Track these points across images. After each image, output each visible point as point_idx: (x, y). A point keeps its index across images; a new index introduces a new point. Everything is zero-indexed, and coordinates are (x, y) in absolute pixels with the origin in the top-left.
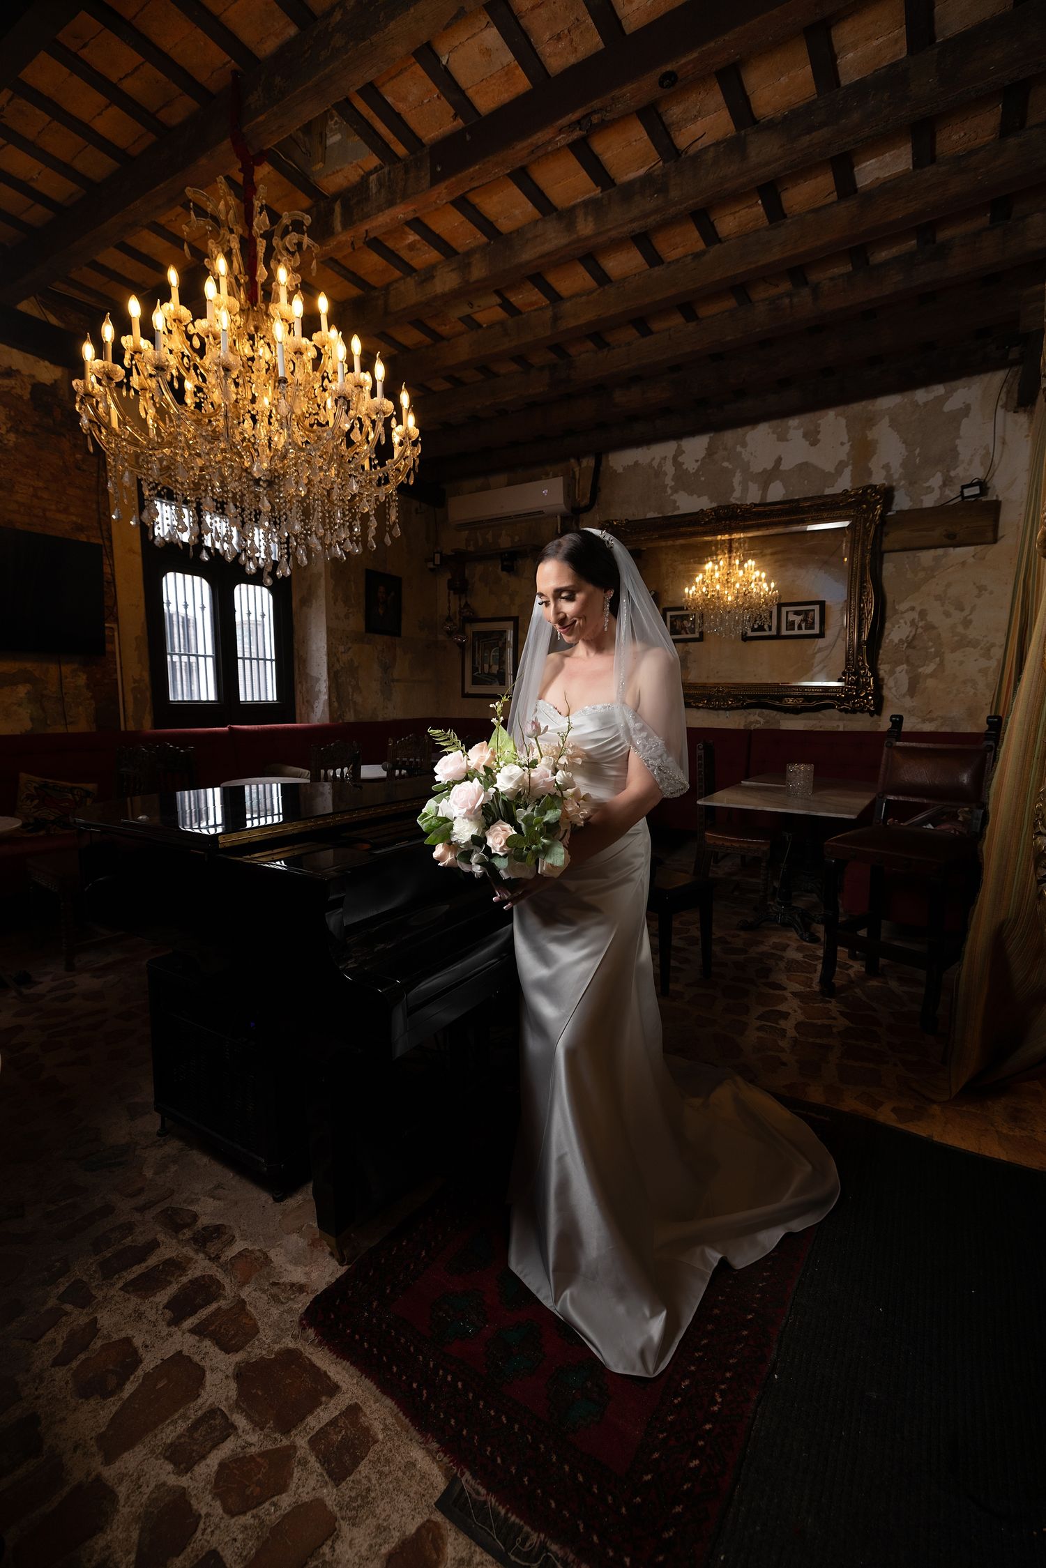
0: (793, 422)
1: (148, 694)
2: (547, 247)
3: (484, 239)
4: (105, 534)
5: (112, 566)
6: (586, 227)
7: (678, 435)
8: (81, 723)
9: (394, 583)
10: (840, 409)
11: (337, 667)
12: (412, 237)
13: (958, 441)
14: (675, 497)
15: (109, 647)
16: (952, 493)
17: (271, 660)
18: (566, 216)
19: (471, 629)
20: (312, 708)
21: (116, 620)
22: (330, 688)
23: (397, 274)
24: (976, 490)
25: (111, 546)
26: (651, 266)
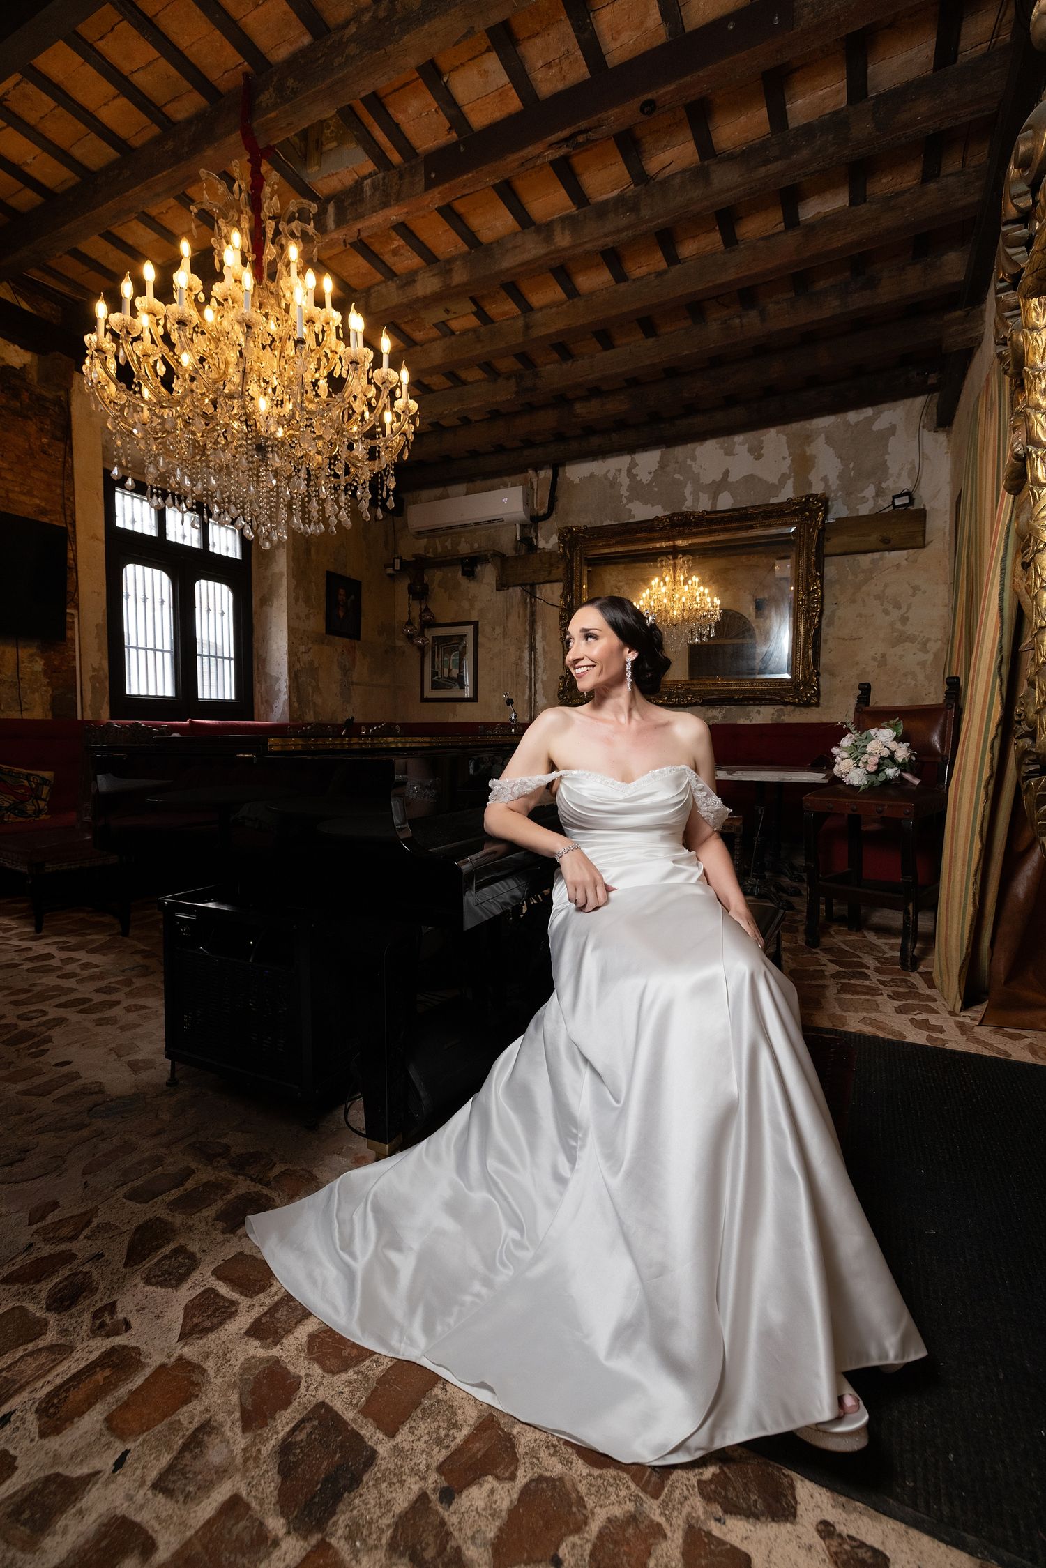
0: (739, 439)
1: (107, 684)
2: (527, 257)
3: (466, 248)
4: (69, 519)
5: (75, 551)
6: (563, 240)
7: (632, 449)
8: (37, 710)
9: (354, 587)
10: (780, 428)
11: (298, 666)
12: (398, 242)
13: (887, 457)
14: (630, 506)
15: (69, 633)
16: (884, 503)
17: (230, 659)
18: (545, 230)
19: (430, 633)
20: (272, 708)
21: (77, 606)
22: (290, 687)
23: (379, 277)
24: (905, 500)
25: (74, 531)
26: (617, 282)
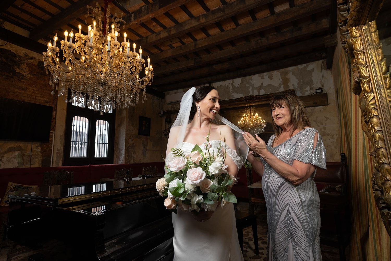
0: (265, 74)
1: (62, 154)
2: (192, 26)
3: (175, 24)
4: (55, 104)
5: (56, 114)
6: (203, 21)
7: (233, 78)
8: (37, 164)
9: (148, 120)
10: (278, 70)
11: (128, 145)
12: (154, 24)
13: (312, 78)
14: (233, 94)
15: (50, 139)
16: (313, 92)
17: (107, 144)
18: (198, 18)
20: (119, 159)
21: (55, 130)
22: (125, 152)
23: (150, 33)
24: (320, 91)
25: (57, 107)
26: (222, 32)
